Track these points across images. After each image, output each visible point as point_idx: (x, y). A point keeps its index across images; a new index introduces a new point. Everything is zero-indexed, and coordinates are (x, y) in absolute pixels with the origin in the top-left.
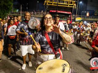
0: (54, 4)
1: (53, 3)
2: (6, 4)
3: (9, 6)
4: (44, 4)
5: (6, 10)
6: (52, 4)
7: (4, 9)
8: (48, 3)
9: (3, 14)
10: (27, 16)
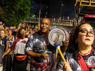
0: (92, 4)
1: (91, 2)
2: (22, 9)
3: (25, 11)
4: (75, 5)
5: (21, 16)
6: (88, 4)
7: (19, 14)
8: (82, 2)
9: (17, 21)
10: (45, 25)
